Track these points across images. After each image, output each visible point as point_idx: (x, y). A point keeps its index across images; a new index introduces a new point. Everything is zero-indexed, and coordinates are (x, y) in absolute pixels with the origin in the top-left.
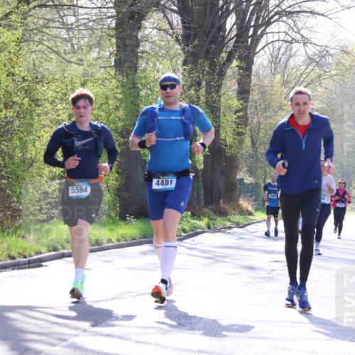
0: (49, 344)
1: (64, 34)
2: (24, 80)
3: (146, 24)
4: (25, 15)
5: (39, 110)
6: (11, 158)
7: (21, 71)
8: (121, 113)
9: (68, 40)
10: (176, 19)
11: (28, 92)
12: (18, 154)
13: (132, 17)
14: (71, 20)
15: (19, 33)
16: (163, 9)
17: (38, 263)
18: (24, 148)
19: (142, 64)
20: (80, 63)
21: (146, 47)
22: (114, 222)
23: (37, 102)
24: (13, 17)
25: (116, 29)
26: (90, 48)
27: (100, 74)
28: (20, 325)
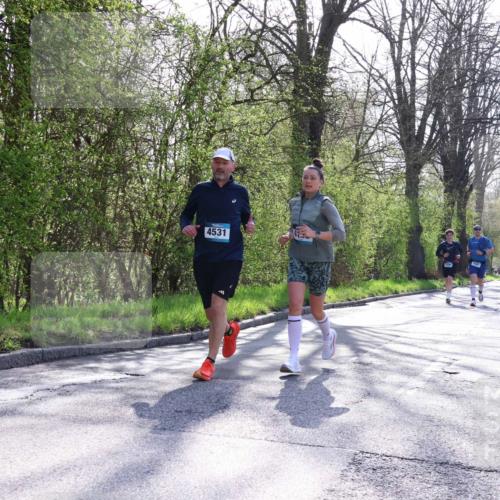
0: (370, 347)
1: (377, 177)
2: (355, 203)
3: (423, 170)
4: (356, 168)
5: (364, 219)
6: (348, 245)
7: (354, 197)
8: (409, 220)
9: (380, 181)
10: (440, 167)
11: (357, 210)
12: (352, 243)
13: (415, 167)
14: (381, 169)
15: (353, 177)
16: (433, 162)
17: (363, 303)
18: (355, 240)
19: (420, 193)
20: (386, 192)
21: (423, 183)
22: (405, 281)
23: (361, 215)
24: (350, 169)
25: (406, 173)
26: (392, 184)
27: (397, 198)
28: (355, 337)
